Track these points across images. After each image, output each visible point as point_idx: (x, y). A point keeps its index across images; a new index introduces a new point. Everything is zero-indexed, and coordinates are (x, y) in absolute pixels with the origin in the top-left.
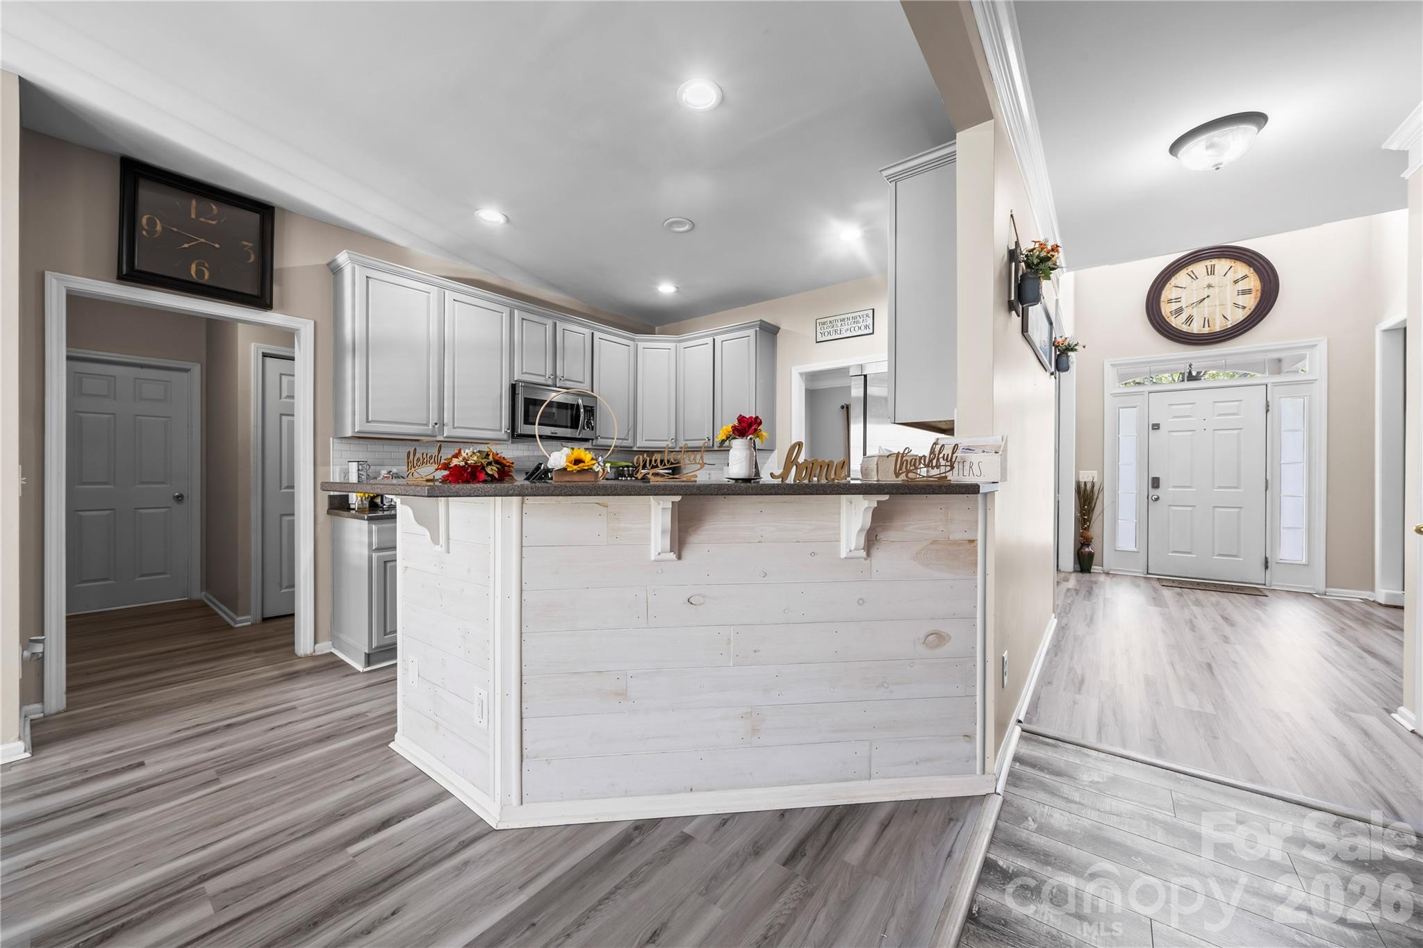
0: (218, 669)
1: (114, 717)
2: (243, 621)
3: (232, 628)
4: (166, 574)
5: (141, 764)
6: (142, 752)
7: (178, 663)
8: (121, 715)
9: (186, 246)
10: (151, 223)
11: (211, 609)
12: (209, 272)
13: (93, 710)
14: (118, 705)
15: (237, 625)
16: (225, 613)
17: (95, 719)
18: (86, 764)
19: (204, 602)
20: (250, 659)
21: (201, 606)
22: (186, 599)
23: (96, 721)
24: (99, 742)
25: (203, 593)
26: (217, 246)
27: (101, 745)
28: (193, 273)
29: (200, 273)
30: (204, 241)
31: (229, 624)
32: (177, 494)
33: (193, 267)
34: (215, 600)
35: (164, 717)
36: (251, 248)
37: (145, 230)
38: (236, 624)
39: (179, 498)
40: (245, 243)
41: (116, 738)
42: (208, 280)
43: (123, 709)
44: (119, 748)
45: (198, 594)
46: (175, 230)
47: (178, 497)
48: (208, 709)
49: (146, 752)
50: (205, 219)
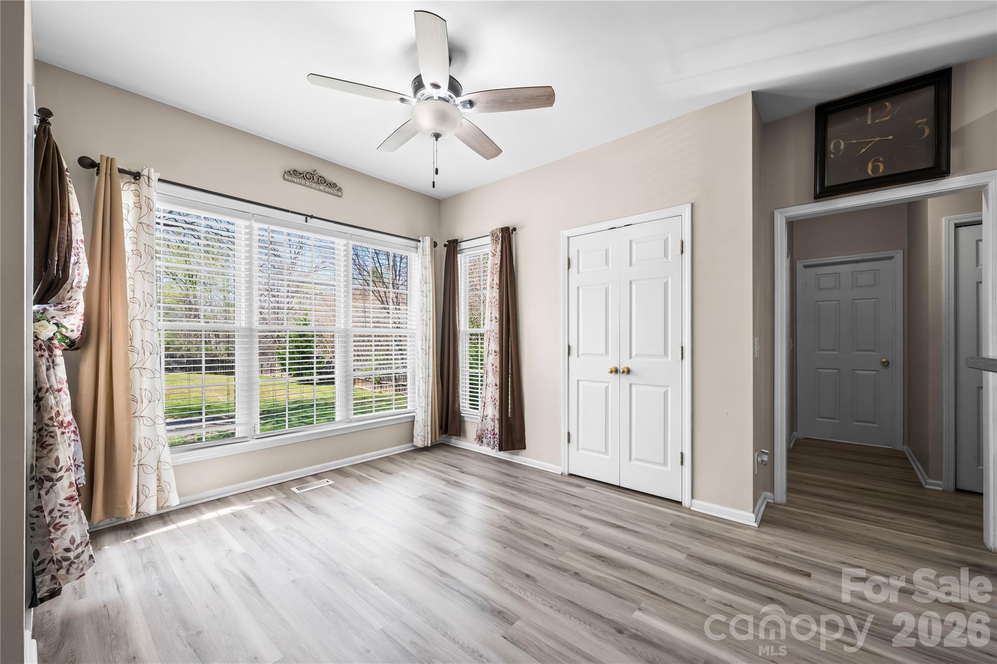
0: (895, 522)
1: (808, 525)
2: (933, 485)
3: (921, 486)
4: (875, 424)
5: (808, 575)
6: (813, 565)
7: (865, 502)
8: (812, 525)
9: (863, 150)
10: (837, 146)
11: (910, 463)
12: (884, 165)
13: (799, 512)
14: (813, 516)
15: (927, 487)
16: (919, 470)
17: (798, 520)
18: (780, 552)
19: (905, 454)
20: (930, 526)
21: (901, 457)
22: (892, 448)
23: (797, 522)
24: (792, 539)
25: (906, 447)
26: (891, 137)
27: (791, 542)
28: (870, 172)
29: (875, 168)
30: (879, 139)
31: (920, 483)
32: (884, 360)
33: (870, 166)
34: (913, 456)
35: (839, 544)
36: (926, 123)
37: (832, 153)
38: (926, 485)
39: (886, 364)
40: (918, 122)
41: (804, 543)
42: (883, 171)
43: (816, 522)
44: (801, 552)
45: (900, 446)
46: (854, 141)
47: (884, 362)
48: (874, 557)
49: (815, 566)
50: (879, 119)
